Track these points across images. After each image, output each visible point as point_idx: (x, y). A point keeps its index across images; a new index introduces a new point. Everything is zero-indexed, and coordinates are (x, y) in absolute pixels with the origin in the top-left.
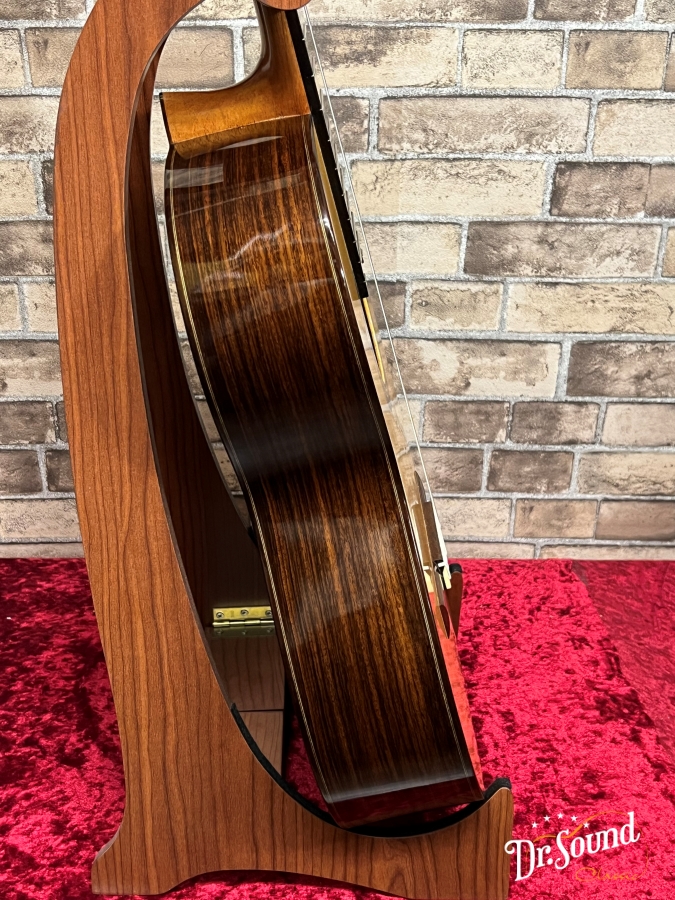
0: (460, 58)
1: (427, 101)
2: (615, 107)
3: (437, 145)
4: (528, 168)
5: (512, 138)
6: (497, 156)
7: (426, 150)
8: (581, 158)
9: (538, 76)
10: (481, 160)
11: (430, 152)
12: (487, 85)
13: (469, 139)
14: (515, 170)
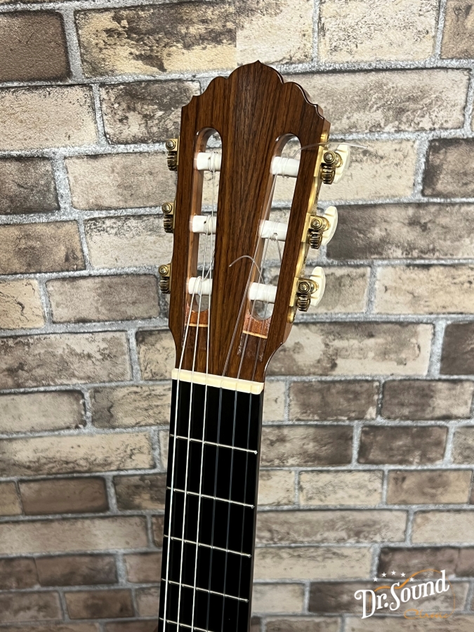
0: (297, 487)
1: (271, 515)
2: (429, 515)
3: (281, 539)
4: (357, 551)
5: (343, 534)
6: (330, 544)
7: (271, 542)
8: (402, 545)
9: (363, 497)
10: (318, 547)
11: (275, 543)
12: (320, 503)
13: (307, 535)
14: (346, 552)
